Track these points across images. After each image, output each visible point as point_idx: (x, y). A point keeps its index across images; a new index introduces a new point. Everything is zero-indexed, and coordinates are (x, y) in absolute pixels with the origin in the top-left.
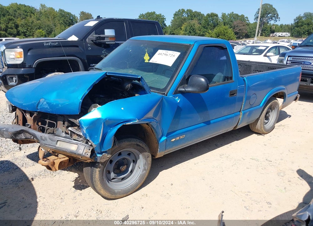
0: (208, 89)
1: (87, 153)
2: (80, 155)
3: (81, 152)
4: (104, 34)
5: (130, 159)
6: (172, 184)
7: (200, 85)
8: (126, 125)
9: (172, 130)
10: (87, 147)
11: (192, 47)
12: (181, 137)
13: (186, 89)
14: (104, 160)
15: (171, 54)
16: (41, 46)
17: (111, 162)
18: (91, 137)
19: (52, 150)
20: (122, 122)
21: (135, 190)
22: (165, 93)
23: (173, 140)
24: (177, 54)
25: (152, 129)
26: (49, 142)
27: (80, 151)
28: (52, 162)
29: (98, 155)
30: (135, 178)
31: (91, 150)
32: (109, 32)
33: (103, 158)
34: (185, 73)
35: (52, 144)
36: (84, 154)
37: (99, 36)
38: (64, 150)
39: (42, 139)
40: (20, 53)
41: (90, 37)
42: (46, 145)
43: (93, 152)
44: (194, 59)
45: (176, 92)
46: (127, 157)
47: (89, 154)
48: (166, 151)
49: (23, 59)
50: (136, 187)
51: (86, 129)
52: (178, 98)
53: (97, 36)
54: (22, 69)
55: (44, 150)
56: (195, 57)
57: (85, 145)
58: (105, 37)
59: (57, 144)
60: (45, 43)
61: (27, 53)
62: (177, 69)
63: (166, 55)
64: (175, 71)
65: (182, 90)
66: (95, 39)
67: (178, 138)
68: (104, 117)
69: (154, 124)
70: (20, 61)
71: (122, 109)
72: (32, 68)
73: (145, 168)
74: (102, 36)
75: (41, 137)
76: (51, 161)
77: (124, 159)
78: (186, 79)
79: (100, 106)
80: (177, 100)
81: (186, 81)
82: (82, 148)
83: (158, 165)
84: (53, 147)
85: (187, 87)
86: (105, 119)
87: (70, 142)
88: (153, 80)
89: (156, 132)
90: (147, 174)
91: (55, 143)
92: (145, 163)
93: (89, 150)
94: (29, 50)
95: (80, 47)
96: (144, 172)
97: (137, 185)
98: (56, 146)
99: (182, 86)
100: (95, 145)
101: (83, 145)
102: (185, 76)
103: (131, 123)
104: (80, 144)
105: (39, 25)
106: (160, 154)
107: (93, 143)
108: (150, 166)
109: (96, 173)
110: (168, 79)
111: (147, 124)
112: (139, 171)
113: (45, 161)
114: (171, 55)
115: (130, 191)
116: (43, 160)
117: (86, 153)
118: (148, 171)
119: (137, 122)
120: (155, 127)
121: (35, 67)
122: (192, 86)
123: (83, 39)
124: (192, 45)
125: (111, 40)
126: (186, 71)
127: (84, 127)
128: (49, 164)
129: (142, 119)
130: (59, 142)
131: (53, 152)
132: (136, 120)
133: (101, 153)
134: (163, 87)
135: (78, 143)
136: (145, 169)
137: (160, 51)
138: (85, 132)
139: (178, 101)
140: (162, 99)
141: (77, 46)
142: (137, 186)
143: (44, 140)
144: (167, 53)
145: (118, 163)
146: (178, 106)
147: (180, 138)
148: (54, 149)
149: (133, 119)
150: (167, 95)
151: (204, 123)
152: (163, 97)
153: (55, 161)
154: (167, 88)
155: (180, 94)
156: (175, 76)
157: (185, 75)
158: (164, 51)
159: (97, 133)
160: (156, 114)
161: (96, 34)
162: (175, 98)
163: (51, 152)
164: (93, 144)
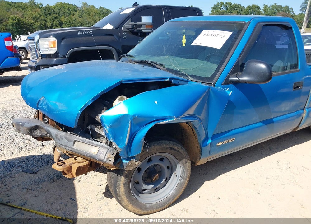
0: (270, 78)
1: (110, 159)
2: (101, 161)
3: (102, 157)
4: (140, 22)
5: (164, 165)
6: (219, 197)
7: (259, 73)
8: (161, 124)
9: (219, 131)
10: (111, 150)
11: (248, 24)
12: (230, 140)
13: (240, 79)
14: (132, 168)
15: (220, 34)
16: (74, 34)
17: (139, 170)
18: (115, 138)
19: (69, 152)
20: (155, 119)
21: (172, 203)
22: (211, 84)
23: (220, 144)
24: (228, 34)
25: (194, 129)
26: (64, 142)
27: (101, 155)
28: (68, 167)
29: (124, 161)
30: (171, 189)
31: (114, 155)
32: (146, 20)
33: (131, 166)
34: (239, 58)
35: (68, 145)
36: (105, 160)
37: (135, 23)
38: (82, 153)
39: (57, 138)
40: (54, 42)
41: (126, 25)
42: (61, 146)
43: (117, 157)
44: (250, 41)
45: (227, 82)
46: (160, 163)
47: (113, 160)
48: (210, 157)
49: (56, 49)
50: (173, 199)
51: (109, 128)
52: (229, 90)
53: (133, 23)
54: (55, 59)
55: (59, 152)
56: (252, 37)
57: (107, 148)
58: (141, 25)
59: (74, 145)
60: (79, 32)
61: (61, 42)
62: (228, 53)
63: (213, 35)
64: (225, 55)
65: (234, 80)
66: (131, 27)
67: (226, 142)
68: (131, 113)
69: (196, 123)
70: (53, 51)
71: (156, 102)
72: (66, 58)
73: (183, 175)
74: (138, 23)
75: (56, 135)
76: (68, 165)
77: (156, 165)
78: (240, 64)
79: (128, 98)
80: (228, 93)
81: (240, 68)
82: (104, 151)
83: (201, 171)
84: (69, 148)
85: (242, 76)
86: (133, 116)
87: (89, 143)
88: (195, 67)
89: (199, 134)
90: (186, 184)
91: (72, 143)
92: (183, 170)
93: (113, 154)
94: (63, 39)
95: (115, 36)
96: (182, 181)
97: (173, 197)
98: (73, 148)
99: (235, 74)
100: (120, 148)
101: (105, 147)
102: (238, 62)
103: (167, 122)
104: (101, 147)
105: (81, 22)
106: (202, 161)
107: (117, 146)
108: (189, 173)
109: (120, 187)
110: (216, 66)
111: (187, 123)
112: (176, 180)
113: (60, 165)
114: (219, 36)
115: (166, 204)
116: (58, 164)
117: (108, 158)
118: (187, 180)
119: (174, 120)
120: (197, 127)
121: (68, 57)
122: (248, 74)
123: (118, 27)
124: (247, 22)
125: (148, 28)
126: (240, 56)
127: (106, 125)
128: (64, 169)
129: (181, 117)
130: (76, 143)
131: (69, 154)
132: (174, 118)
133: (129, 159)
134: (209, 75)
135: (99, 145)
136: (183, 178)
137: (205, 32)
138: (107, 132)
139: (230, 94)
140: (209, 91)
141: (112, 35)
142: (175, 197)
143: (59, 140)
144: (214, 33)
145: (148, 171)
146: (229, 100)
147: (228, 141)
148: (70, 151)
149: (169, 117)
150: (214, 86)
151: (262, 122)
152: (209, 88)
153: (72, 166)
154: (215, 77)
155: (232, 85)
156: (226, 61)
157: (239, 60)
158: (211, 32)
159: (123, 134)
160: (199, 110)
161: (132, 22)
162: (225, 90)
163: (67, 154)
164: (118, 148)
